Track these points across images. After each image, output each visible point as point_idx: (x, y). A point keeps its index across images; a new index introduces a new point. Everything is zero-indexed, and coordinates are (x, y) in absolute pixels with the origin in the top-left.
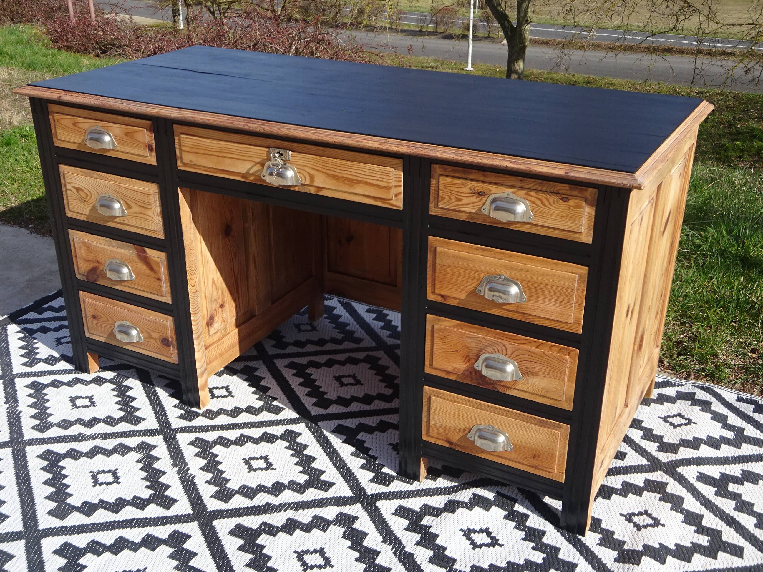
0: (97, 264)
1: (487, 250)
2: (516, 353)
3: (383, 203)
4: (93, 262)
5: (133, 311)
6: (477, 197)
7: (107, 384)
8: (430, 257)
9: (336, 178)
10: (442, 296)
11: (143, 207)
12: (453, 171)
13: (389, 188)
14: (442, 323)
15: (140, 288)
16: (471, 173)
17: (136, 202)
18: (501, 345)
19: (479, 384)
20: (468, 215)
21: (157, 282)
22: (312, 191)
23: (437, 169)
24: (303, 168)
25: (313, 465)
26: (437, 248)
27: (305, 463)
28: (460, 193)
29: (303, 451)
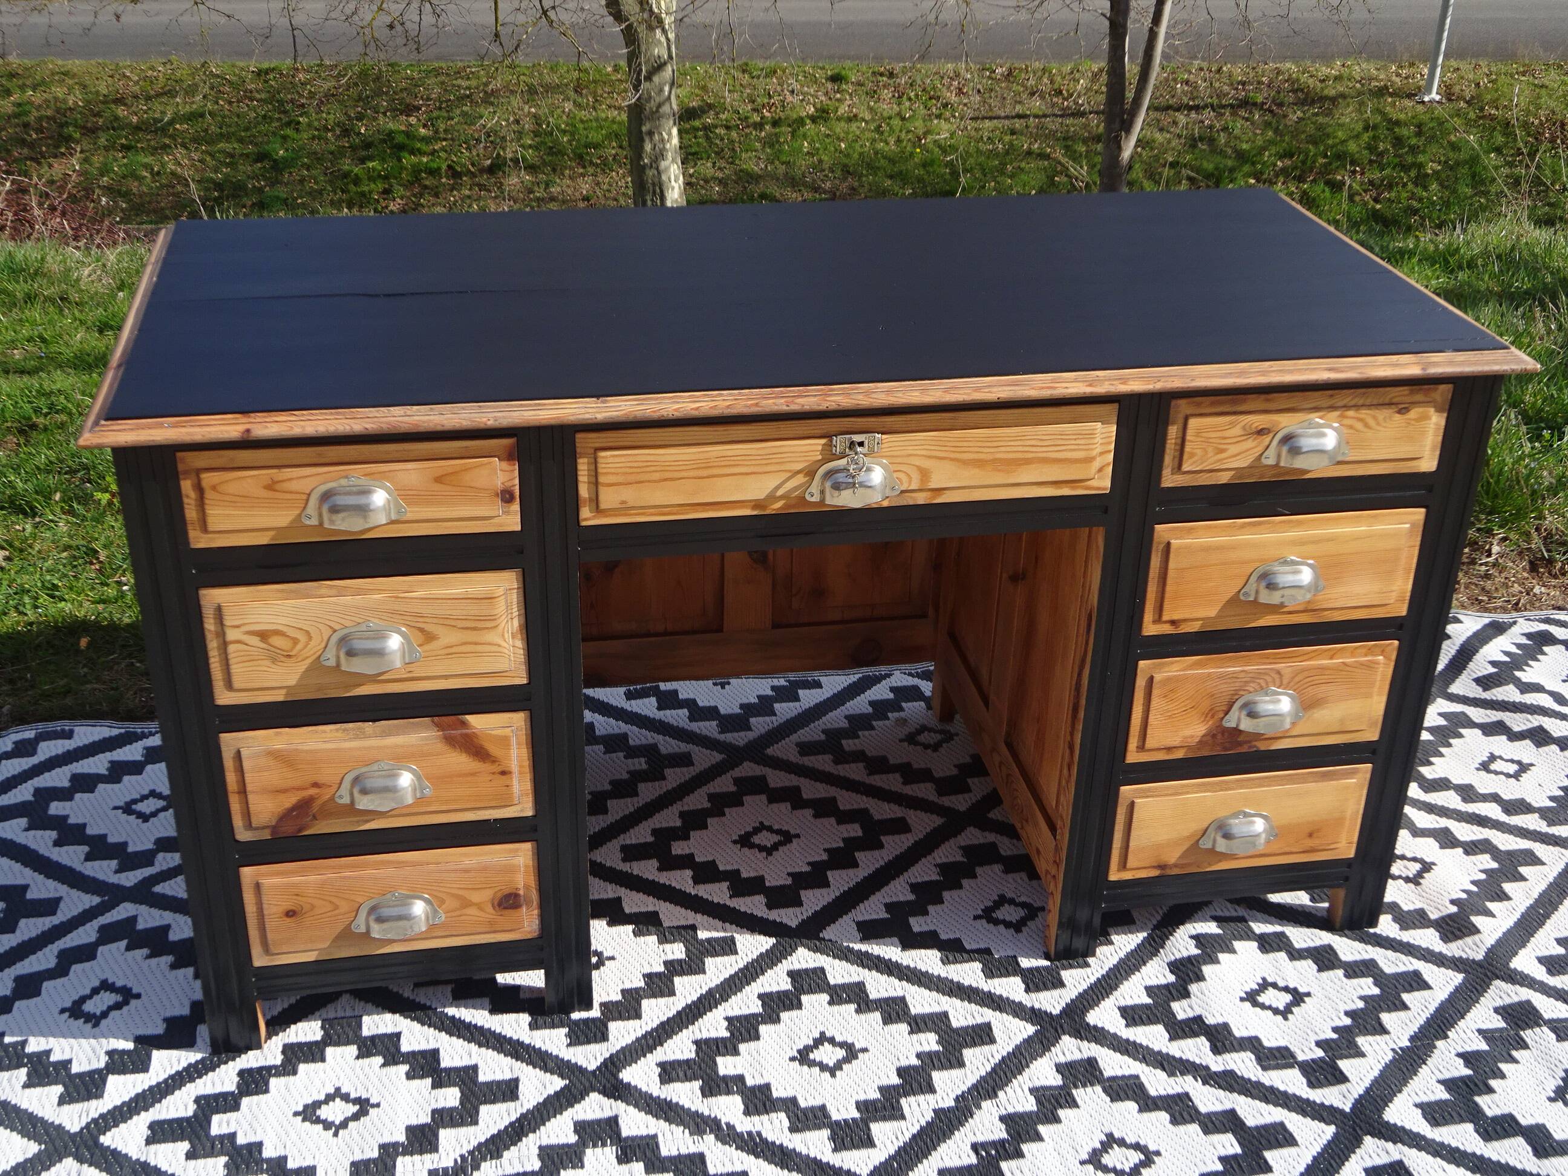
0: (313, 791)
1: (1260, 523)
2: (1297, 679)
3: (1073, 487)
4: (300, 789)
5: (414, 864)
6: (1254, 440)
8: (1155, 562)
9: (980, 464)
10: (1173, 622)
11: (475, 629)
12: (1213, 404)
13: (1089, 460)
14: (1166, 670)
15: (444, 808)
16: (1245, 401)
17: (453, 623)
18: (1273, 674)
19: (1225, 750)
20: (1233, 473)
21: (501, 780)
22: (921, 499)
23: (1182, 407)
24: (905, 460)
25: (913, 1011)
26: (1172, 541)
27: (898, 1014)
28: (1225, 438)
29: (868, 996)
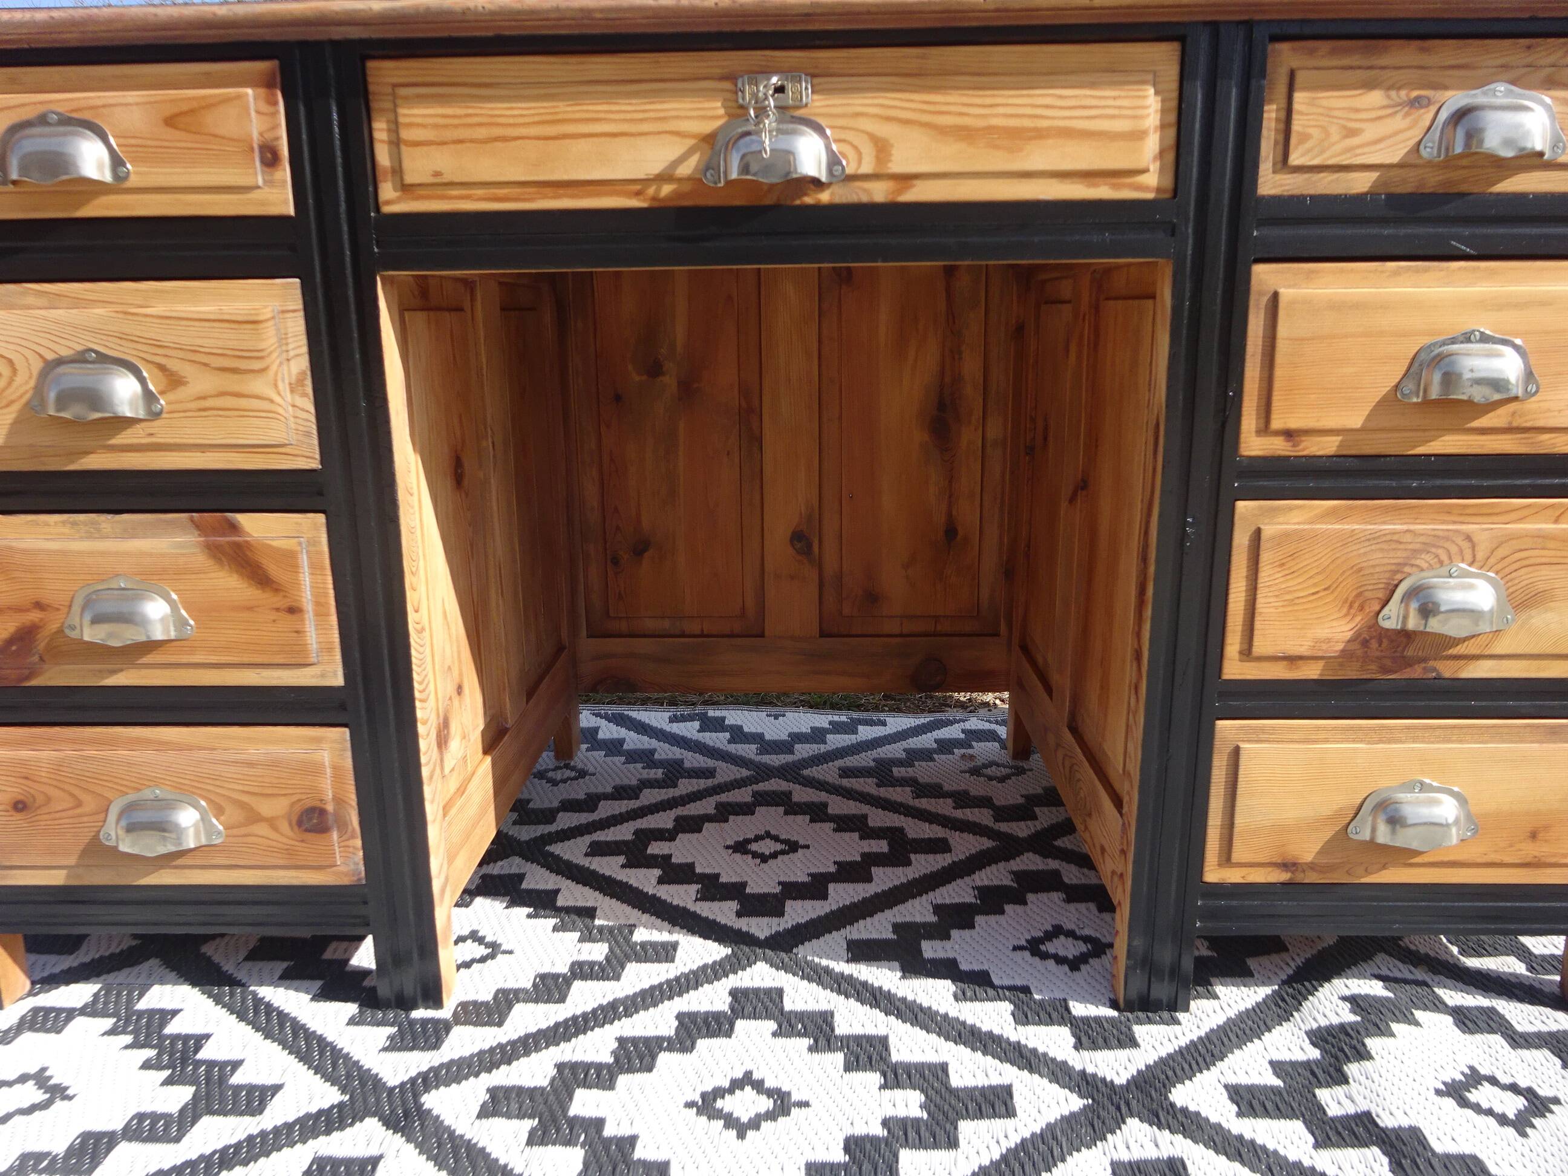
0: (34, 616)
2: (1501, 552)
3: (1115, 187)
4: (19, 610)
5: (179, 747)
6: (1407, 115)
7: (80, 1022)
8: (1255, 326)
9: (965, 133)
10: (1289, 434)
11: (237, 371)
12: (1333, 52)
13: (1136, 137)
14: (1281, 520)
15: (214, 659)
17: (207, 359)
18: (1459, 540)
19: (1384, 670)
20: (1374, 175)
21: (287, 622)
22: (879, 192)
23: (1286, 54)
24: (850, 123)
25: (895, 1057)
26: (1282, 291)
27: (870, 1058)
28: (1357, 110)
29: (833, 1030)
